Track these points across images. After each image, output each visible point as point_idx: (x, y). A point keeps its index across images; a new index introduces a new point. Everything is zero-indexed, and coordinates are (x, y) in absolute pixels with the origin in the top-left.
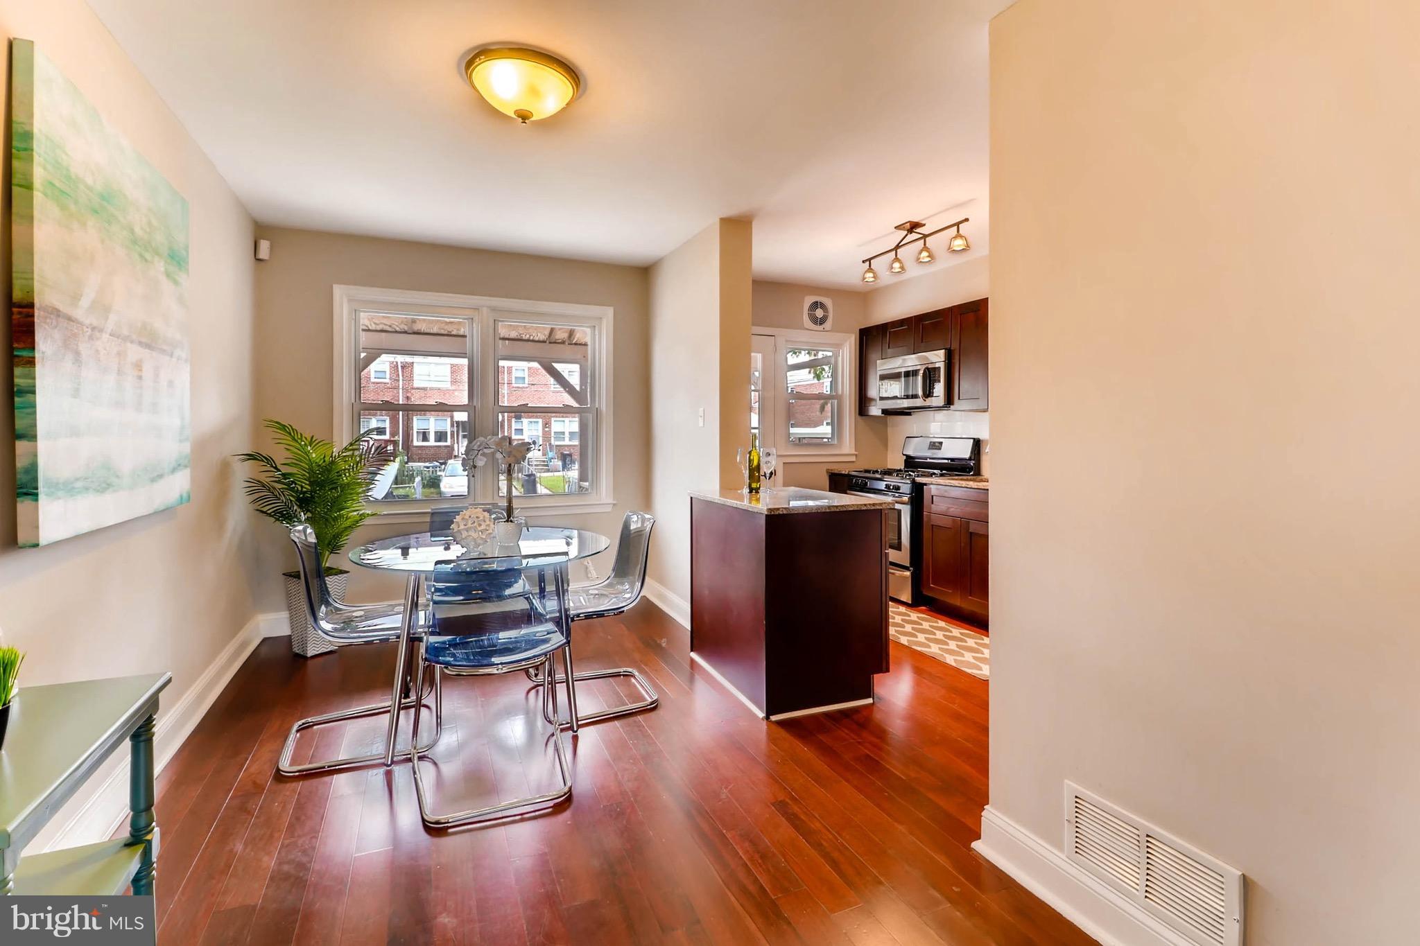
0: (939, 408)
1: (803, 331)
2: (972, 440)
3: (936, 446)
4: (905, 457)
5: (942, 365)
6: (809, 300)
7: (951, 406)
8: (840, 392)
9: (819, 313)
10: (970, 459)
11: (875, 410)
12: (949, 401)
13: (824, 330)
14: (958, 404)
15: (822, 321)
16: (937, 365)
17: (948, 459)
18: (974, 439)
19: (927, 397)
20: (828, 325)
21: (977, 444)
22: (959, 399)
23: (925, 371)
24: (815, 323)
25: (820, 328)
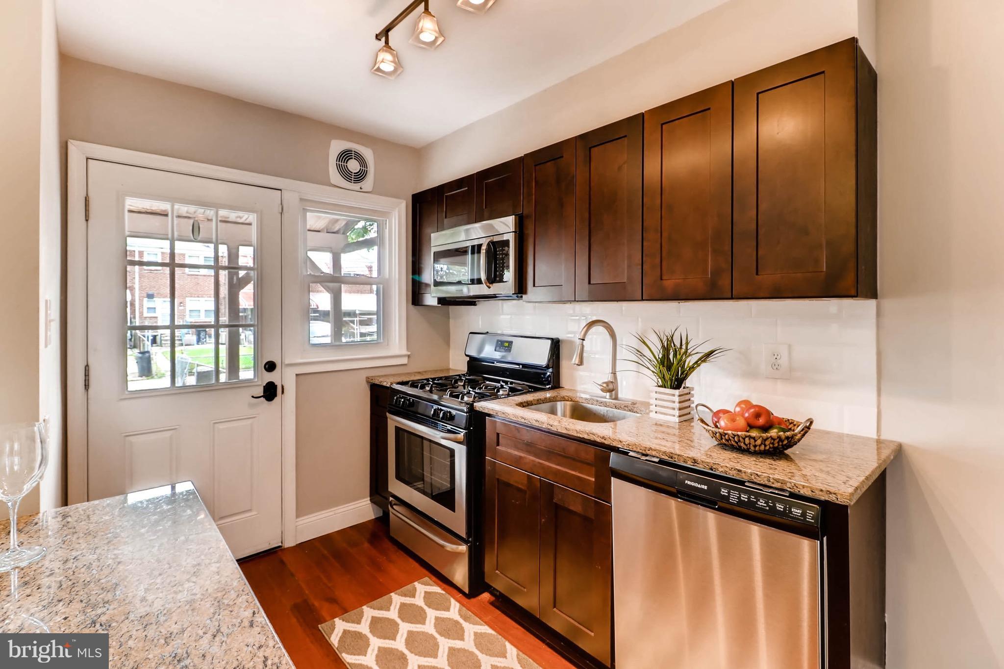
0: (508, 298)
1: (328, 188)
2: (549, 342)
3: (505, 345)
4: (468, 358)
5: (510, 237)
6: (337, 146)
7: (524, 296)
8: (387, 276)
9: (353, 166)
10: (547, 367)
11: (431, 300)
12: (521, 289)
13: (361, 190)
14: (532, 293)
15: (360, 177)
16: (505, 237)
17: (518, 364)
18: (552, 339)
19: (492, 283)
20: (368, 183)
21: (556, 344)
22: (534, 286)
23: (488, 244)
24: (349, 180)
25: (357, 187)
